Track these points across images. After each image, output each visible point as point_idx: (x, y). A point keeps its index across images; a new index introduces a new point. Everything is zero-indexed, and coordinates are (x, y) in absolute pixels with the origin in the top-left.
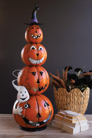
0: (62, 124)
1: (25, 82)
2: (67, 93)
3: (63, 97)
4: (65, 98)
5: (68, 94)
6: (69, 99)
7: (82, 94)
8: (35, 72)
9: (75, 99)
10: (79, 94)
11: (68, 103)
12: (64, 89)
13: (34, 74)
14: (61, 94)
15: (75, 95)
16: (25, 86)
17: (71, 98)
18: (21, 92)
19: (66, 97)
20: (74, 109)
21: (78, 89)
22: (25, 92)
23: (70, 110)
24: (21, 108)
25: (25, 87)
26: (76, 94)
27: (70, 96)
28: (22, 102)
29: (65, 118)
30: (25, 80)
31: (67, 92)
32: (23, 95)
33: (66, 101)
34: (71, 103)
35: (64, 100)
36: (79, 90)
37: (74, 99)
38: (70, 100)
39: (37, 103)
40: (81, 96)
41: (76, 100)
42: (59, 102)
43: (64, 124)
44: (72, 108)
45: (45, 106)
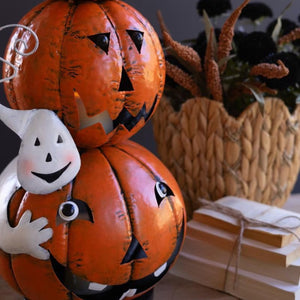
0: (227, 271)
1: (56, 86)
2: (231, 120)
3: (207, 138)
4: (219, 141)
5: (233, 126)
6: (237, 148)
7: (292, 119)
8: (108, 35)
9: (262, 147)
10: (280, 122)
11: (232, 166)
12: (214, 103)
13: (101, 42)
14: (200, 127)
15: (263, 128)
16: (59, 106)
17: (248, 143)
18: (37, 143)
19: (225, 139)
20: (258, 187)
21: (276, 100)
22: (60, 141)
23: (241, 192)
24: (43, 221)
25: (56, 112)
26: (269, 124)
27: (244, 134)
28: (46, 192)
29: (244, 241)
30: (55, 77)
31: (226, 115)
32: (49, 159)
33: (220, 155)
34: (246, 162)
35: (215, 153)
36: (281, 103)
37: (257, 146)
38: (243, 152)
39: (123, 192)
40: (289, 130)
41: (267, 147)
42: (188, 164)
43: (241, 272)
44: (249, 183)
45: (159, 200)
